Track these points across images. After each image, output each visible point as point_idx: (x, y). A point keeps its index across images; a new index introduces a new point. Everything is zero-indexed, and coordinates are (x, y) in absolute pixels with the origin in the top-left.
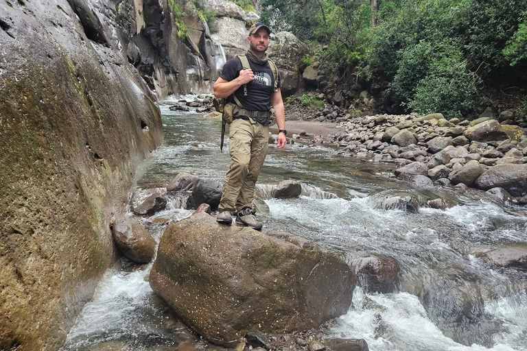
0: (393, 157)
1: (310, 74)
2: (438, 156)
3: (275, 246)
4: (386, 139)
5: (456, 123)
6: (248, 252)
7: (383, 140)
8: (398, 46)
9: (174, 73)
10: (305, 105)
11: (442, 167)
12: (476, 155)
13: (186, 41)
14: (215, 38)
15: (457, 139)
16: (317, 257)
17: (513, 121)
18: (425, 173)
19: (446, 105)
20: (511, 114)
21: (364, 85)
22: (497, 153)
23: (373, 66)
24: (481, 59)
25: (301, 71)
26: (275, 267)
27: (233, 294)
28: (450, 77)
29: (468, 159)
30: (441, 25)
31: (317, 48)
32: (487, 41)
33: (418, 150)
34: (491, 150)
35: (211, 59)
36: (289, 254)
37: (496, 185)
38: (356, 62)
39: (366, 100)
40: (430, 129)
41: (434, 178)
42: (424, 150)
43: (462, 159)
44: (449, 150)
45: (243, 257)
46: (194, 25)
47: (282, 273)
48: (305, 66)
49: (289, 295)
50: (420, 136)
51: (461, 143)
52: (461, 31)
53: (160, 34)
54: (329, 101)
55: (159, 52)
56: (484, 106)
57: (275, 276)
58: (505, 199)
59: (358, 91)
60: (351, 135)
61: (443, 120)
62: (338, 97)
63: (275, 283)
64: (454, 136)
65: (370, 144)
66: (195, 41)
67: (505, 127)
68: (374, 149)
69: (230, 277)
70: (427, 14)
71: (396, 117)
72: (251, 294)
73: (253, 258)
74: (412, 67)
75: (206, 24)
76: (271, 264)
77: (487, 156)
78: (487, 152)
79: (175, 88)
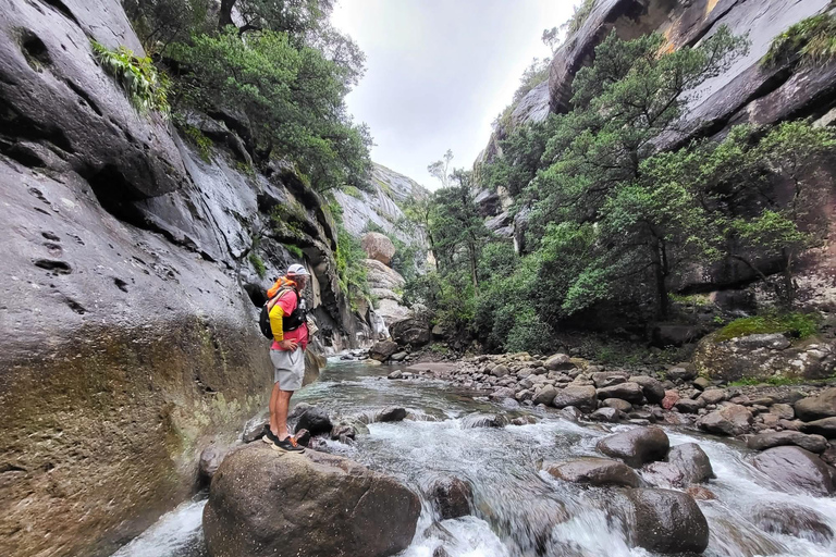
0: (492, 385)
1: (437, 331)
2: (522, 382)
3: (313, 473)
4: (487, 372)
5: (537, 358)
6: (278, 482)
7: (484, 373)
8: (493, 308)
9: (347, 335)
10: (435, 352)
11: (526, 391)
12: (552, 381)
13: (357, 314)
14: (377, 312)
15: (538, 370)
16: (366, 483)
17: (580, 355)
18: (513, 397)
19: (529, 347)
20: (577, 351)
21: (474, 336)
22: (568, 378)
23: (478, 323)
24: (549, 313)
25: (431, 329)
26: (313, 498)
27: (254, 536)
28: (530, 326)
29: (545, 384)
30: (519, 293)
31: (441, 313)
32: (551, 301)
33: (511, 379)
34: (565, 377)
35: (374, 325)
36: (331, 481)
37: (569, 404)
38: (467, 321)
39: (476, 346)
40: (519, 363)
41: (520, 401)
42: (514, 379)
43: (542, 384)
44: (532, 378)
45: (271, 489)
46: (362, 304)
47: (321, 505)
48: (434, 325)
49: (331, 532)
50: (512, 369)
51: (541, 372)
52: (533, 296)
53: (337, 310)
54: (452, 348)
55: (336, 321)
56: (558, 346)
57: (311, 509)
58: (578, 416)
59: (470, 340)
60: (463, 370)
61: (528, 357)
62: (457, 345)
63: (310, 518)
64: (536, 367)
65: (476, 376)
66: (363, 314)
67: (573, 360)
68: (478, 379)
69: (253, 513)
70: (509, 287)
71: (495, 357)
72: (279, 533)
73: (284, 489)
74: (504, 322)
75: (370, 304)
76: (306, 495)
77: (561, 381)
78: (560, 378)
79: (348, 345)
